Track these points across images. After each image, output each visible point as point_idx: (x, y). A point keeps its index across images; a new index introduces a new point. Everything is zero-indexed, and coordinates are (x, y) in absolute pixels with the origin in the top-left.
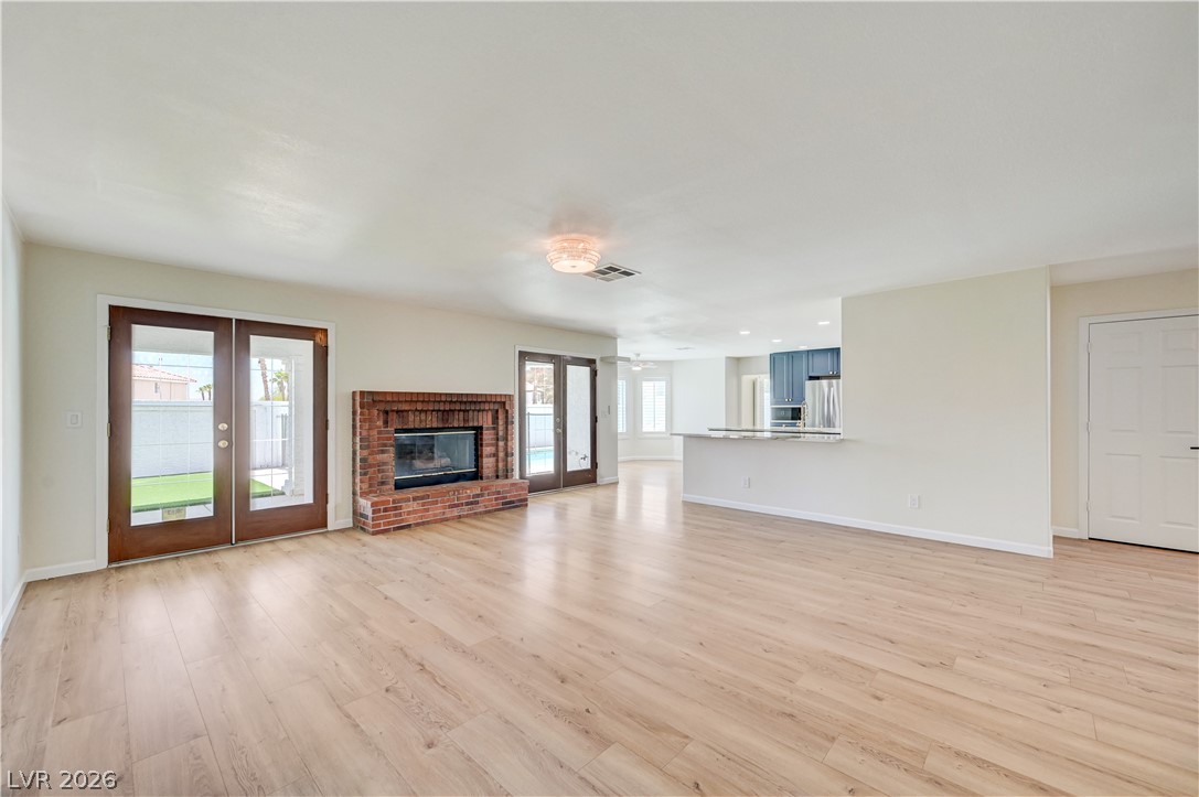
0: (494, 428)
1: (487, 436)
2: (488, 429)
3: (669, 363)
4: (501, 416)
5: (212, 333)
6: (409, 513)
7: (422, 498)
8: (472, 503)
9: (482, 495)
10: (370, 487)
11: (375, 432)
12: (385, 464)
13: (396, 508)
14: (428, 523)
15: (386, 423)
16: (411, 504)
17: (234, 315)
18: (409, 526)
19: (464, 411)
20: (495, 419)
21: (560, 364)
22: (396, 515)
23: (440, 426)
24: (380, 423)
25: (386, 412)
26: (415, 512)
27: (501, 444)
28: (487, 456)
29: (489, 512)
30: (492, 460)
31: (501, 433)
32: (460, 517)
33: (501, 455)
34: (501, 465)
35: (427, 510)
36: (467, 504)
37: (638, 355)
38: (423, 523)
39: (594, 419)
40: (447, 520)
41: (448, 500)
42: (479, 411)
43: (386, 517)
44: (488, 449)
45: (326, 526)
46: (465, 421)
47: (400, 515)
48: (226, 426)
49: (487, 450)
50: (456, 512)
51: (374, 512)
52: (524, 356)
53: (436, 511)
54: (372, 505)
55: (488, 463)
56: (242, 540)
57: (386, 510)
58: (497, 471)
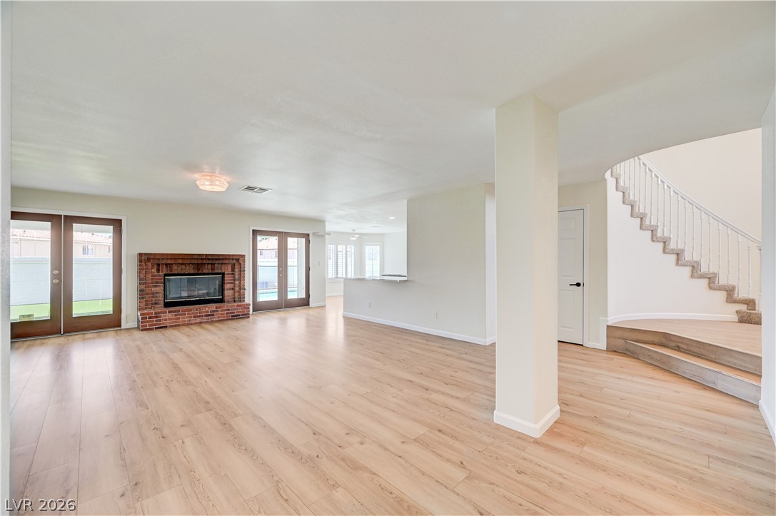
0: (233, 274)
1: (227, 278)
2: (228, 274)
3: (382, 235)
4: (237, 267)
5: (50, 223)
6: (166, 320)
7: (175, 312)
8: (209, 315)
9: (217, 311)
10: (146, 305)
11: (149, 276)
12: (157, 293)
13: (157, 317)
14: (179, 325)
15: (158, 270)
16: (168, 316)
17: (63, 213)
18: (166, 327)
19: (212, 264)
20: (233, 269)
21: (282, 236)
22: (157, 321)
23: (196, 272)
24: (154, 270)
25: (158, 265)
26: (170, 319)
27: (237, 282)
28: (227, 290)
29: (222, 320)
30: (231, 292)
31: (237, 277)
32: (201, 323)
33: (237, 289)
34: (236, 294)
35: (179, 318)
36: (206, 316)
37: (354, 230)
38: (176, 326)
39: (308, 269)
40: (191, 324)
41: (192, 314)
42: (222, 264)
43: (150, 321)
44: (229, 285)
45: (120, 326)
46: (213, 269)
47: (160, 320)
48: (58, 272)
49: (227, 286)
50: (198, 320)
51: (142, 318)
52: (255, 232)
53: (186, 319)
54: (141, 315)
55: (228, 293)
56: (67, 332)
57: (150, 318)
58: (234, 298)
